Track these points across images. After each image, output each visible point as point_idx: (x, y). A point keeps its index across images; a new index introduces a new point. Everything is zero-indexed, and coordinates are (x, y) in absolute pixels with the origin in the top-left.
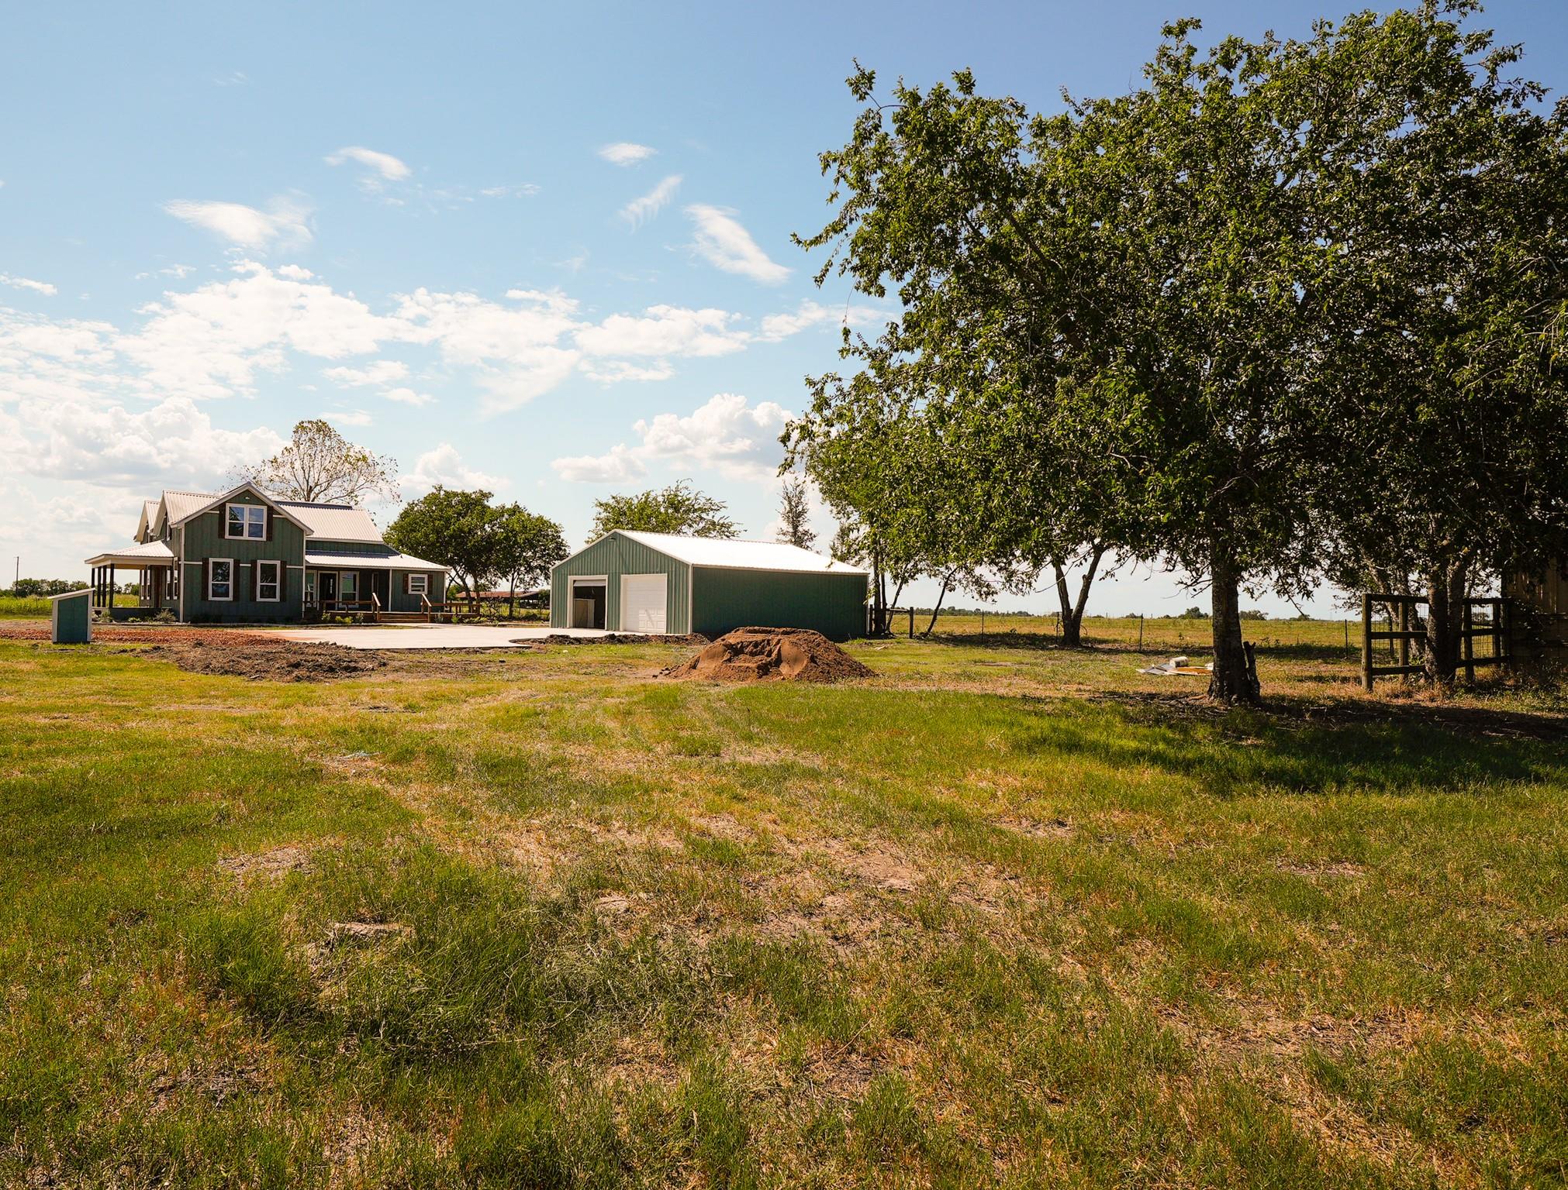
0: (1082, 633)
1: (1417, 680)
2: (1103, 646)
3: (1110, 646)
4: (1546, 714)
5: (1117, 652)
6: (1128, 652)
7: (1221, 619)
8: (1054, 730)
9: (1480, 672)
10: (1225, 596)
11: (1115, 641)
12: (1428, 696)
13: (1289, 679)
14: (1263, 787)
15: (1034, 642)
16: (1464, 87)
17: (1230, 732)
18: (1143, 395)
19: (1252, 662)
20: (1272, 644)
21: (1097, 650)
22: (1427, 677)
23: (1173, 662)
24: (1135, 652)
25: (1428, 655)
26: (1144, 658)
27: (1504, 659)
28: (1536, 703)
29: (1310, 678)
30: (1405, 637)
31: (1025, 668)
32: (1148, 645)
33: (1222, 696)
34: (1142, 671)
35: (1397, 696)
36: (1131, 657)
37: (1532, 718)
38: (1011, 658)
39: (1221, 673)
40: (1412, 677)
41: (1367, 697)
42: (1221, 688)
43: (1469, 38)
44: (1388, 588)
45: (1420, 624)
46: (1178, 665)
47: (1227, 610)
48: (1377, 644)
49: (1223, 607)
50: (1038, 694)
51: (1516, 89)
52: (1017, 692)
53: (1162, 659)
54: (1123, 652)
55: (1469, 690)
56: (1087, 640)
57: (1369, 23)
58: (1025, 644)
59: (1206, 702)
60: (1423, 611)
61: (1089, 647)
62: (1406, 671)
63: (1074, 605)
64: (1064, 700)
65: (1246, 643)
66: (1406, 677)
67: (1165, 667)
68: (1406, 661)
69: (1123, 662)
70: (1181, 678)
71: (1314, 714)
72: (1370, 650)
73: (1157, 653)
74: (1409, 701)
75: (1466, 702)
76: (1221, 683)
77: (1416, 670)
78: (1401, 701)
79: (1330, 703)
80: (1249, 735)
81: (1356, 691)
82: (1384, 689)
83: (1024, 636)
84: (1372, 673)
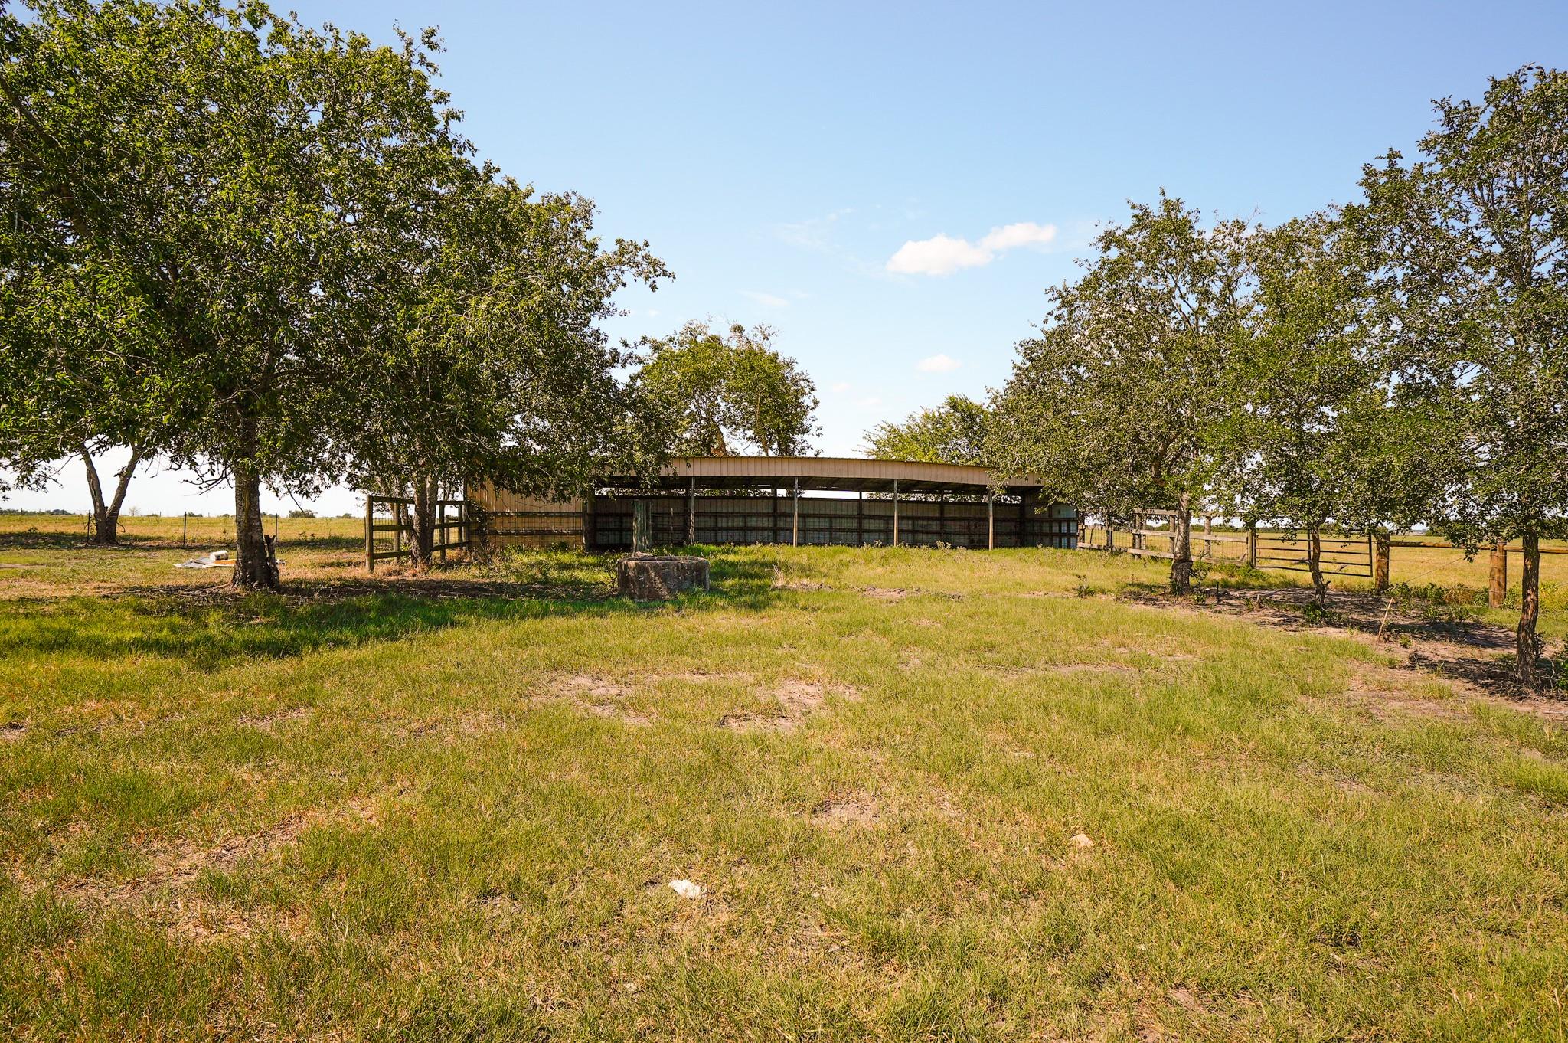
0: (119, 531)
1: (407, 561)
2: (145, 543)
3: (152, 543)
4: (481, 580)
5: (159, 548)
6: (169, 548)
7: (243, 515)
8: (41, 630)
9: (451, 554)
10: (248, 495)
11: (159, 538)
12: (413, 572)
13: (313, 566)
14: (249, 658)
15: (58, 541)
16: (429, 126)
17: (240, 612)
18: (140, 298)
19: (272, 552)
20: (309, 538)
21: (135, 548)
22: (414, 559)
23: (213, 556)
24: (178, 548)
25: (414, 543)
26: (185, 553)
27: (464, 544)
28: (477, 573)
29: (330, 565)
30: (398, 529)
31: (37, 569)
32: (194, 541)
33: (244, 583)
34: (179, 565)
35: (390, 575)
36: (172, 553)
37: (473, 584)
38: (22, 559)
39: (244, 563)
40: (403, 559)
41: (370, 576)
42: (244, 577)
43: (436, 92)
44: (389, 491)
45: (409, 519)
46: (218, 558)
47: (249, 507)
48: (377, 535)
49: (246, 505)
50: (39, 595)
51: (461, 141)
52: (15, 595)
53: (203, 554)
54: (164, 548)
55: (439, 567)
56: (125, 538)
57: (365, 45)
58: (47, 543)
59: (229, 590)
60: (412, 510)
61: (129, 544)
62: (398, 555)
63: (108, 501)
64: (73, 598)
65: (267, 537)
66: (398, 559)
67: (204, 561)
68: (398, 548)
69: (162, 558)
70: (217, 570)
71: (322, 592)
72: (371, 540)
73: (201, 548)
74: (400, 578)
75: (437, 575)
76: (244, 572)
77: (407, 553)
78: (392, 578)
79: (338, 583)
80: (257, 614)
81: (362, 573)
82: (381, 569)
83: (47, 535)
84: (373, 557)
